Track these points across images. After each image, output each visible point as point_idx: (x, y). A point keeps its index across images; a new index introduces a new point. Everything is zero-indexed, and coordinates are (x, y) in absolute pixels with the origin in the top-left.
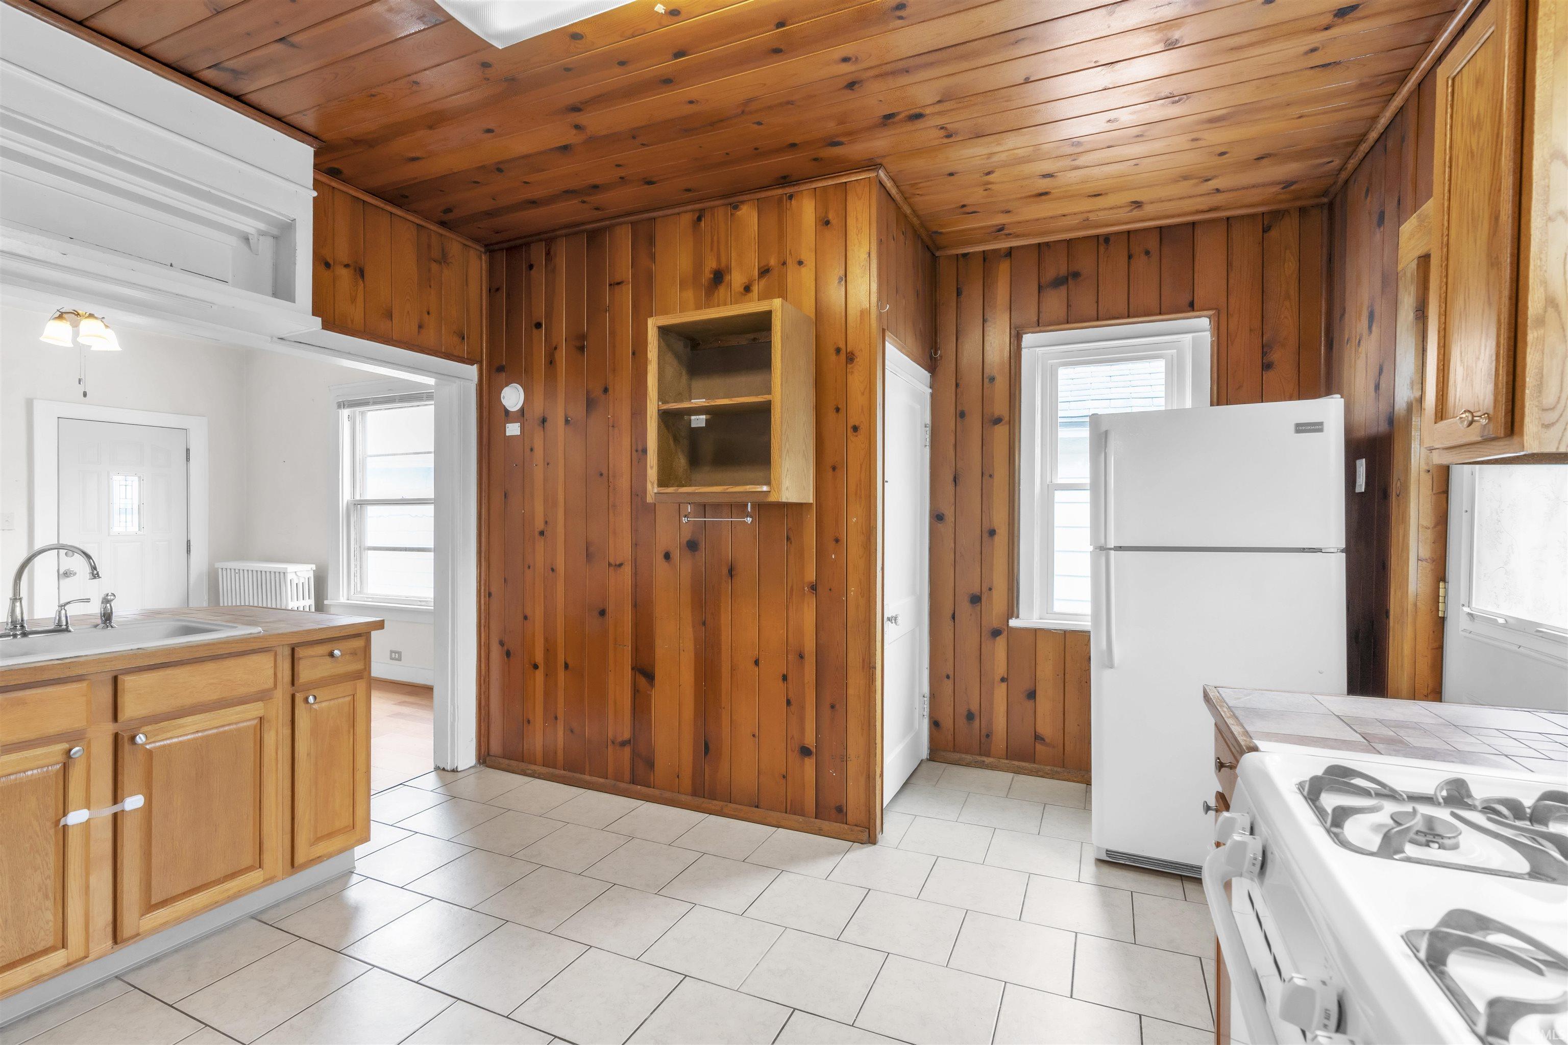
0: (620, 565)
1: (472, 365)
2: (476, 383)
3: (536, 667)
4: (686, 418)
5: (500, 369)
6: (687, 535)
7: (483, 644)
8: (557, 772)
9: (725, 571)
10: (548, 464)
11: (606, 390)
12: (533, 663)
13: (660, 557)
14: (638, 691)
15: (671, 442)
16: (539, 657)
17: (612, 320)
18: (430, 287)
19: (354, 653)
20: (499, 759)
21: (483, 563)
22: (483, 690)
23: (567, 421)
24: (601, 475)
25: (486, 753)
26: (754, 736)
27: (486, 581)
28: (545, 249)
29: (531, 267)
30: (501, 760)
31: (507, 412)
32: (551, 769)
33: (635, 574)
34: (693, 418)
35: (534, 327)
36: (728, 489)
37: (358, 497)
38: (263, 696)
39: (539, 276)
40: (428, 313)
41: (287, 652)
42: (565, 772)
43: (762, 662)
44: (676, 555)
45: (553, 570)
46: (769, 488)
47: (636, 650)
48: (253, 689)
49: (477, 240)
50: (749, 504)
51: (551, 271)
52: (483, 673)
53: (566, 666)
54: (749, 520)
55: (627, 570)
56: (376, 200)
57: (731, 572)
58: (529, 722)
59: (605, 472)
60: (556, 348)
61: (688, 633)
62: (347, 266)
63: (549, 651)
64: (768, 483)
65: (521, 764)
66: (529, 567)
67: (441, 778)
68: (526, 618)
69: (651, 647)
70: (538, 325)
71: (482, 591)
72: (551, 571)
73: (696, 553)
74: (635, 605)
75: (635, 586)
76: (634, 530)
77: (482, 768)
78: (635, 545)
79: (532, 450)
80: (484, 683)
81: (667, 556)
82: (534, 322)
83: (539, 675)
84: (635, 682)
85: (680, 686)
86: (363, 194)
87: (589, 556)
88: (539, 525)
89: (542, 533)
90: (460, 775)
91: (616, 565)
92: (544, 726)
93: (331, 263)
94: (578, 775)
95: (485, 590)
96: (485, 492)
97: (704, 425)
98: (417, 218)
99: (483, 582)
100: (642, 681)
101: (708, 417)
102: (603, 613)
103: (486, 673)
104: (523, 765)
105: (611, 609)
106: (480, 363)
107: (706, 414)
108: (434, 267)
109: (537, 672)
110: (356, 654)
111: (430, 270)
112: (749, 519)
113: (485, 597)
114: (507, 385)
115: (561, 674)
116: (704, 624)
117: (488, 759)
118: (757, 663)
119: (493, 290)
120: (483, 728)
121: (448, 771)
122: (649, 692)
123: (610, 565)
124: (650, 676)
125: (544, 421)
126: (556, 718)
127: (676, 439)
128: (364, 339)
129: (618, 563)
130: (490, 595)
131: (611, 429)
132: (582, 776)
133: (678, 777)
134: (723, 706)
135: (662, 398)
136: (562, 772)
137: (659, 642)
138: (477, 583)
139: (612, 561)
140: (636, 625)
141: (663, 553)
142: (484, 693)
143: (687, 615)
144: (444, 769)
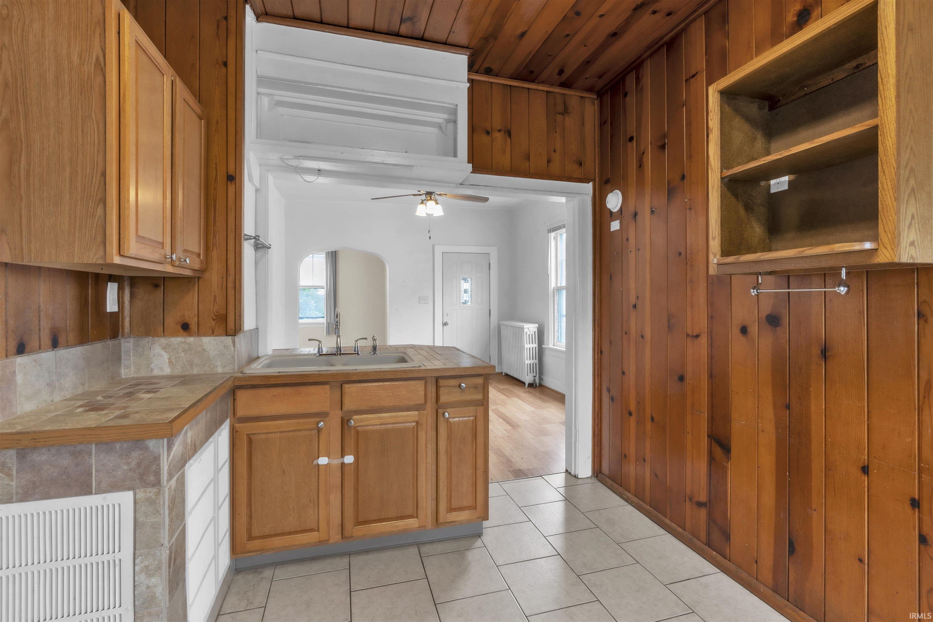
0: (697, 336)
1: (588, 182)
2: (592, 196)
3: (630, 414)
4: (763, 183)
5: (607, 182)
6: (766, 309)
7: (596, 388)
8: (645, 506)
9: (816, 351)
10: (639, 250)
11: (683, 177)
12: (628, 410)
13: (736, 331)
14: (713, 459)
15: (742, 211)
16: (633, 407)
17: (688, 112)
18: (556, 132)
19: (476, 387)
20: (607, 478)
21: (597, 328)
22: (596, 423)
23: (652, 212)
24: (680, 254)
25: (599, 471)
26: (861, 561)
27: (598, 342)
28: (636, 75)
29: (626, 95)
30: (607, 479)
31: (611, 213)
32: (641, 501)
33: (711, 345)
34: (772, 182)
35: (628, 142)
36: (803, 251)
37: (559, 285)
38: (419, 408)
39: (632, 100)
40: (555, 151)
41: (434, 381)
42: (651, 509)
43: (874, 471)
44: (754, 329)
45: (642, 337)
46: (876, 244)
47: (712, 420)
48: (412, 403)
49: (590, 90)
50: (844, 270)
51: (640, 89)
52: (597, 410)
53: (652, 419)
54: (843, 290)
55: (704, 340)
56: (518, 82)
57: (825, 353)
58: (625, 456)
59: (683, 252)
60: (643, 153)
61: (769, 413)
62: (500, 131)
63: (640, 403)
64: (875, 238)
65: (620, 487)
66: (626, 333)
67: (566, 479)
68: (623, 373)
69: (727, 419)
70: (631, 139)
71: (596, 349)
72: (641, 338)
73: (778, 328)
74: (711, 376)
75: (711, 357)
76: (710, 304)
77: (594, 480)
78: (711, 318)
79: (627, 239)
80: (597, 418)
81: (744, 330)
82: (628, 137)
83: (633, 420)
84: (711, 450)
85: (758, 467)
86: (509, 81)
87: (670, 327)
88: (633, 300)
89: (635, 306)
90: (580, 482)
91: (693, 336)
92: (636, 463)
93: (490, 130)
94: (660, 516)
95: (598, 348)
96: (598, 276)
97: (786, 187)
98: (545, 87)
99: (596, 342)
100: (718, 452)
101: (792, 177)
102: (681, 378)
103: (598, 411)
104: (621, 489)
105: (689, 377)
106: (594, 180)
107: (789, 173)
108: (559, 118)
109: (631, 418)
110: (477, 388)
111: (555, 121)
112: (842, 288)
113: (598, 353)
114: (612, 191)
115: (649, 425)
116: (788, 407)
117: (599, 475)
118: (865, 470)
119: (602, 124)
120: (596, 450)
121: (572, 475)
122: (725, 464)
123: (688, 335)
124: (726, 449)
125: (636, 215)
126: (644, 460)
127: (748, 208)
128: (511, 176)
129: (695, 334)
130: (601, 352)
131: (688, 210)
132: (664, 518)
133: (756, 562)
134: (814, 507)
135: (725, 164)
136: (648, 507)
137: (734, 415)
138: (593, 343)
139: (689, 332)
140: (712, 395)
141: (739, 327)
142: (598, 425)
143: (767, 393)
144: (570, 473)
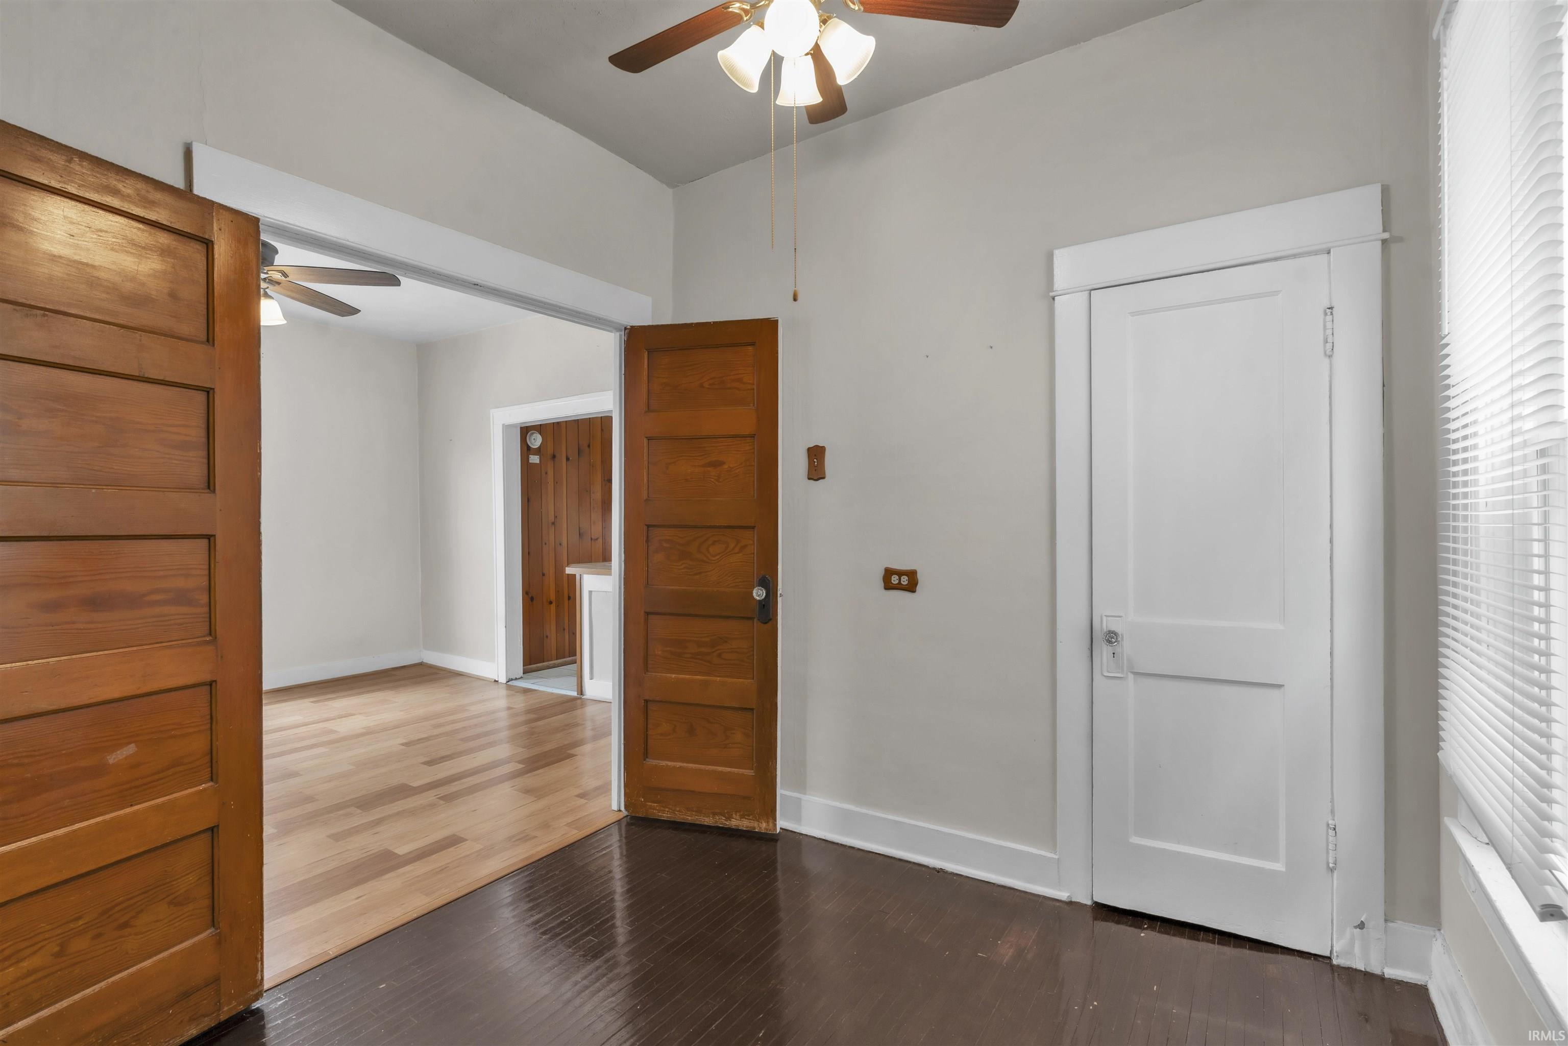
0: (597, 539)
3: (551, 603)
12: (549, 601)
45: (560, 544)
55: (601, 541)
58: (547, 637)
66: (546, 544)
68: (543, 575)
79: (546, 473)
83: (553, 607)
87: (581, 535)
88: (551, 518)
89: (553, 523)
91: (594, 539)
109: (552, 605)
123: (591, 539)
125: (554, 457)
126: (564, 629)
